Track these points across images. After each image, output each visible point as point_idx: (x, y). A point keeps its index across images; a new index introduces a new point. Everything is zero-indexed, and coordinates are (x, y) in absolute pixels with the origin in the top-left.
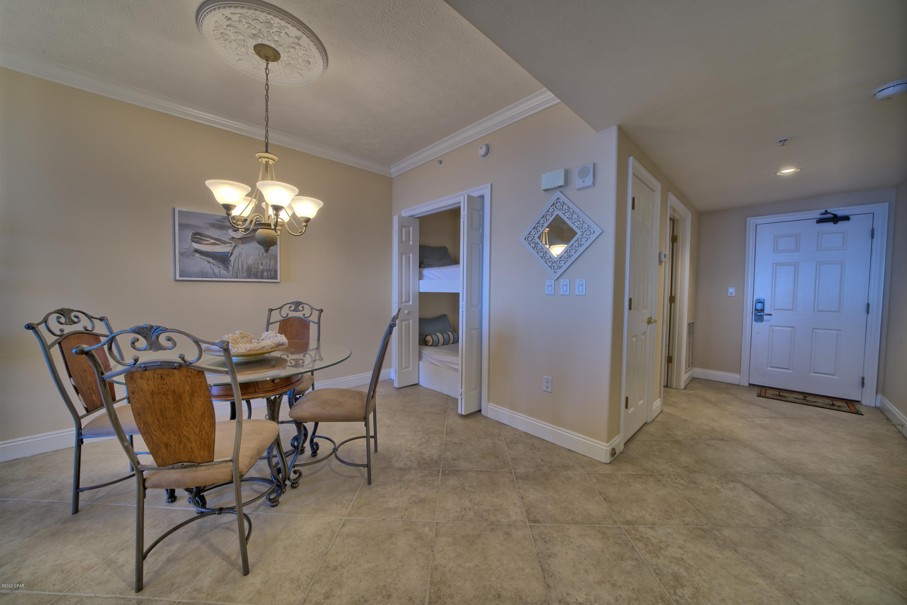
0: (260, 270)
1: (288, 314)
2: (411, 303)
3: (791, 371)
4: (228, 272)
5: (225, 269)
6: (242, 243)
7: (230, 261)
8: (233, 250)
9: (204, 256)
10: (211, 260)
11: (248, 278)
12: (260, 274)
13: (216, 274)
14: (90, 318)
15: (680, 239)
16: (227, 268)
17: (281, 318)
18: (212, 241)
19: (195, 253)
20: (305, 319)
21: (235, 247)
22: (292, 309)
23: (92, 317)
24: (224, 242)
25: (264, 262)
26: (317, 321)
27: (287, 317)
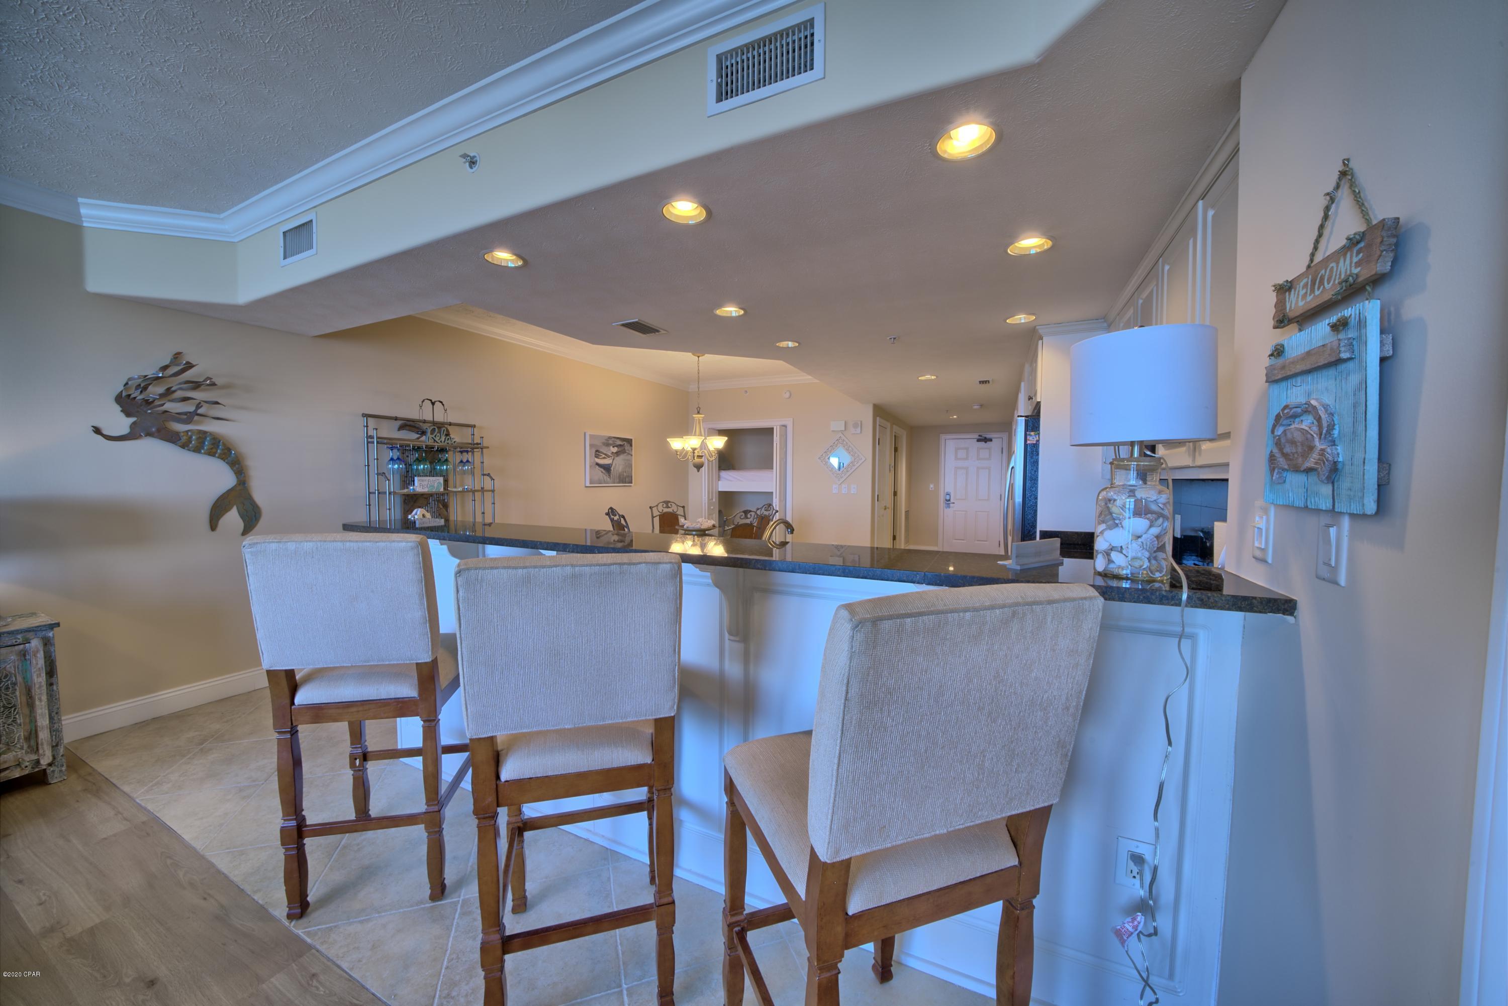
1: (662, 510)
2: (714, 499)
3: (965, 541)
15: (899, 449)
17: (659, 513)
22: (665, 506)
26: (683, 514)
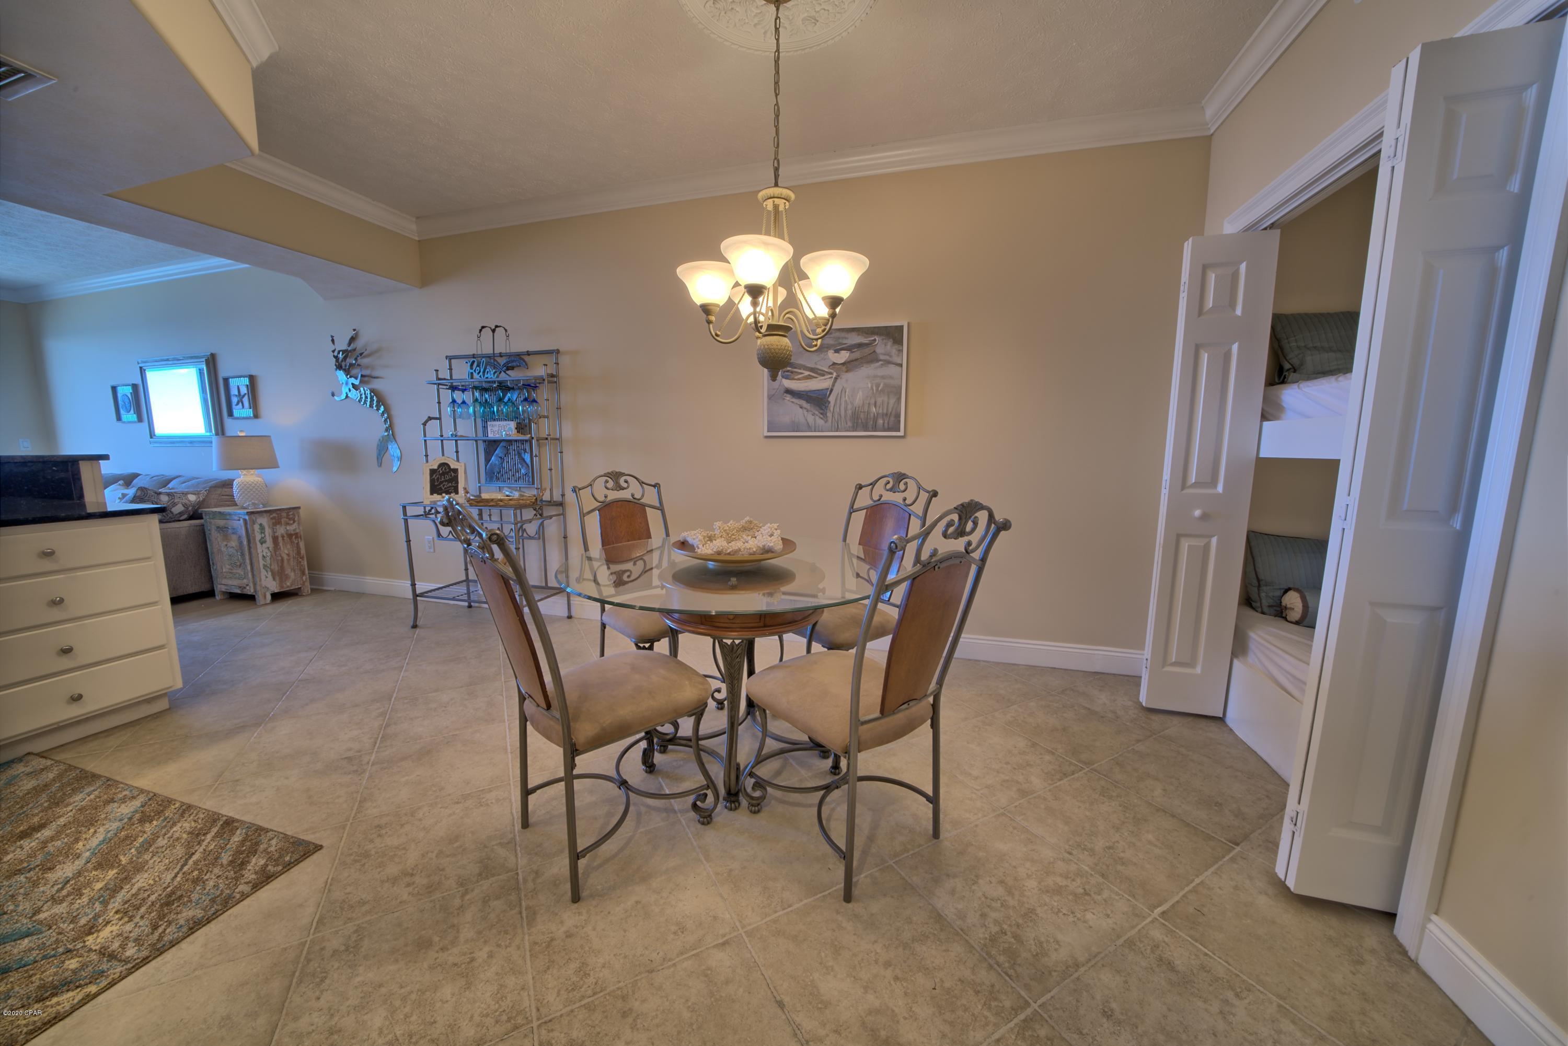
0: (872, 415)
1: (881, 496)
2: (1220, 489)
4: (826, 422)
5: (822, 416)
6: (846, 372)
7: (829, 403)
8: (833, 385)
9: (796, 398)
10: (804, 403)
11: (853, 431)
12: (871, 423)
13: (810, 424)
14: (642, 483)
16: (824, 415)
17: (870, 502)
18: (807, 373)
19: (785, 394)
20: (904, 508)
21: (836, 379)
22: (889, 486)
23: (643, 483)
24: (822, 372)
25: (879, 400)
26: (921, 514)
27: (879, 500)
